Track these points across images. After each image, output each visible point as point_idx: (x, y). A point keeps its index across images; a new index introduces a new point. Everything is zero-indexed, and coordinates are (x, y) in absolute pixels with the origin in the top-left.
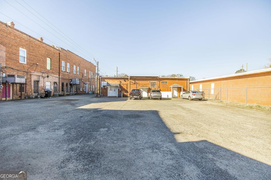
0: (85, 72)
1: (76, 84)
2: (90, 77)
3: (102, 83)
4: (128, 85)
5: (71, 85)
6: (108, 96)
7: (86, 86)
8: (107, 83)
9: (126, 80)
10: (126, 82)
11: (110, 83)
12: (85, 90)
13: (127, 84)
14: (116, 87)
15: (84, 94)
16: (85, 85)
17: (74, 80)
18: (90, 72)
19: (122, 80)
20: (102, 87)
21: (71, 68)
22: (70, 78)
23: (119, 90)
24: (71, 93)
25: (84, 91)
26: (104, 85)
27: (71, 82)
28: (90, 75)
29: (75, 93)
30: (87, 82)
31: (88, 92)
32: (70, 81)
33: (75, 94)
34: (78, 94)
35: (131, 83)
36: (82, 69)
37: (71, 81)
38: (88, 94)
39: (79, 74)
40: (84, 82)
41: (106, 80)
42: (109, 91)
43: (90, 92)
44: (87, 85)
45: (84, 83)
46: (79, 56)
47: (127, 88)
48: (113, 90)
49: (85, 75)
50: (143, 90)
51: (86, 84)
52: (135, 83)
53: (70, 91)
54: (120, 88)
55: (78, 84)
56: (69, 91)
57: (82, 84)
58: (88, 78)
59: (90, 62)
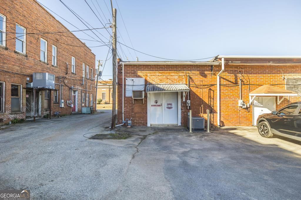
0: (73, 63)
1: (47, 87)
2: (84, 76)
3: (129, 81)
4: (212, 88)
5: (29, 91)
6: (149, 125)
7: (75, 96)
8: (146, 81)
9: (206, 72)
10: (206, 77)
11: (154, 83)
12: (72, 106)
13: (212, 85)
14: (176, 94)
15: (71, 114)
16: (73, 94)
17: (38, 77)
18: (83, 64)
19: (194, 72)
20: (129, 94)
21: (31, 42)
22: (29, 71)
23: (184, 104)
24: (32, 114)
25: (70, 107)
26: (136, 89)
27: (32, 84)
28: (84, 72)
29: (45, 113)
30: (77, 87)
31: (78, 109)
32: (28, 79)
33: (44, 117)
34: (55, 115)
35: (224, 82)
36: (66, 54)
37: (31, 81)
38: (80, 113)
39: (56, 65)
40: (69, 85)
41: (140, 73)
42: (150, 109)
43: (84, 110)
44: (77, 93)
45: (70, 89)
46: (57, 19)
47: (210, 97)
48: (165, 105)
49: (73, 70)
50: (262, 103)
51: (75, 91)
52: (236, 80)
53: (29, 110)
54: (186, 99)
55: (51, 88)
56: (25, 110)
57: (64, 91)
58: (80, 78)
59: (84, 44)
